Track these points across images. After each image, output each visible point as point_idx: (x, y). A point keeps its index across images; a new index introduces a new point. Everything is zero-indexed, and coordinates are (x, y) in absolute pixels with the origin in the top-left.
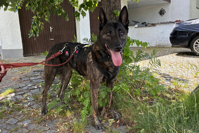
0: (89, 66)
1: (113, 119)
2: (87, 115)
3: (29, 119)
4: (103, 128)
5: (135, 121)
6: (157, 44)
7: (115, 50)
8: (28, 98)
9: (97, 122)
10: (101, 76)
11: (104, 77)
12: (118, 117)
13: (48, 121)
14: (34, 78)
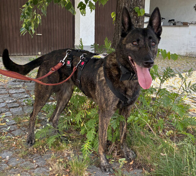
0: (100, 86)
1: (125, 159)
2: (90, 150)
3: (10, 150)
4: (111, 170)
5: (155, 165)
6: (188, 52)
7: (143, 65)
8: (7, 120)
9: (103, 162)
10: (116, 100)
11: (120, 102)
12: (131, 156)
13: (36, 155)
14: (14, 91)
